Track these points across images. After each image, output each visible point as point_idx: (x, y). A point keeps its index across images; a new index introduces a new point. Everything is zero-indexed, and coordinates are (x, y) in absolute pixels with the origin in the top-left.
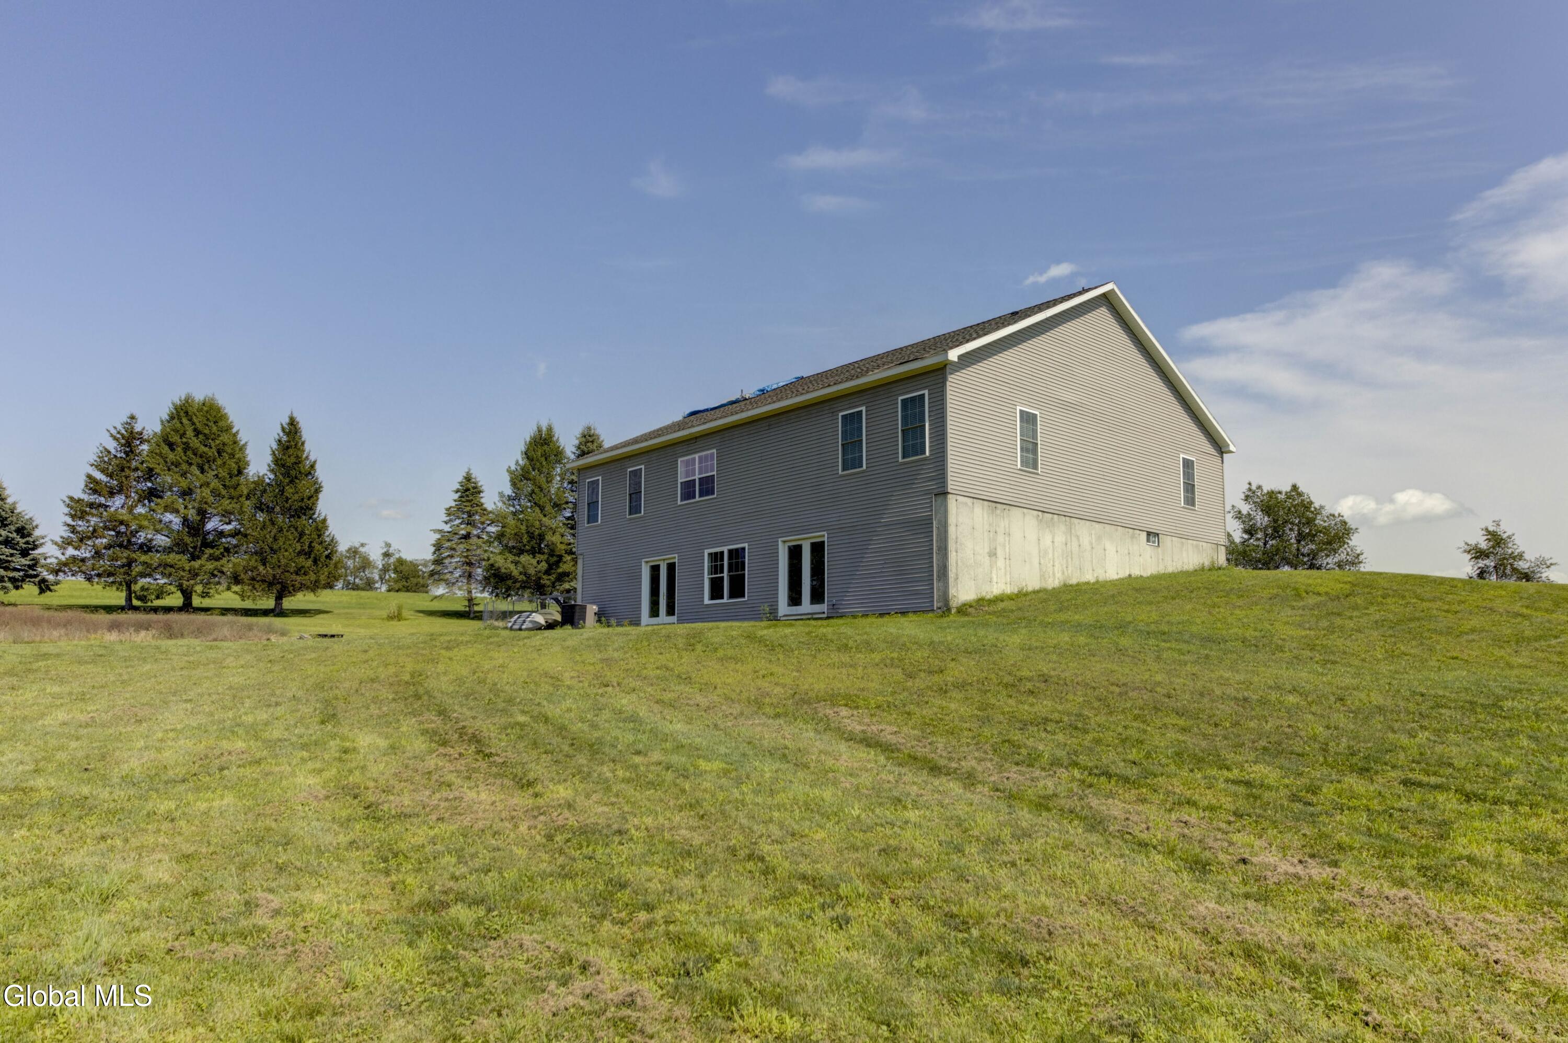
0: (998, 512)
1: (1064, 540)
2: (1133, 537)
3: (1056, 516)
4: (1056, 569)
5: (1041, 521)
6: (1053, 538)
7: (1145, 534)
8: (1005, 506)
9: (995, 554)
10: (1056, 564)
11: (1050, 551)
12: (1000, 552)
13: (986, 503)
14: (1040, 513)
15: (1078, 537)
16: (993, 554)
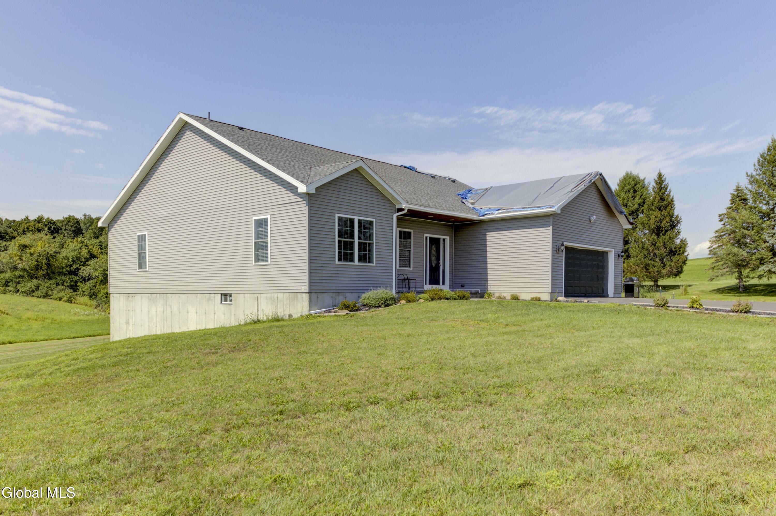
0: (130, 298)
1: (162, 309)
2: (209, 299)
3: (158, 295)
4: (157, 328)
5: (150, 299)
6: (156, 309)
7: (220, 295)
8: (133, 295)
9: (128, 323)
10: (158, 326)
11: (155, 318)
12: (131, 321)
13: (125, 295)
14: (150, 295)
15: (171, 306)
16: (127, 323)
